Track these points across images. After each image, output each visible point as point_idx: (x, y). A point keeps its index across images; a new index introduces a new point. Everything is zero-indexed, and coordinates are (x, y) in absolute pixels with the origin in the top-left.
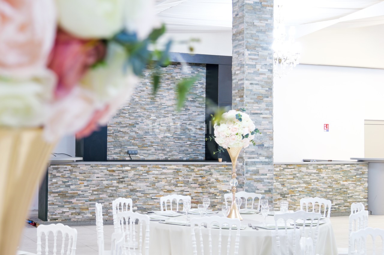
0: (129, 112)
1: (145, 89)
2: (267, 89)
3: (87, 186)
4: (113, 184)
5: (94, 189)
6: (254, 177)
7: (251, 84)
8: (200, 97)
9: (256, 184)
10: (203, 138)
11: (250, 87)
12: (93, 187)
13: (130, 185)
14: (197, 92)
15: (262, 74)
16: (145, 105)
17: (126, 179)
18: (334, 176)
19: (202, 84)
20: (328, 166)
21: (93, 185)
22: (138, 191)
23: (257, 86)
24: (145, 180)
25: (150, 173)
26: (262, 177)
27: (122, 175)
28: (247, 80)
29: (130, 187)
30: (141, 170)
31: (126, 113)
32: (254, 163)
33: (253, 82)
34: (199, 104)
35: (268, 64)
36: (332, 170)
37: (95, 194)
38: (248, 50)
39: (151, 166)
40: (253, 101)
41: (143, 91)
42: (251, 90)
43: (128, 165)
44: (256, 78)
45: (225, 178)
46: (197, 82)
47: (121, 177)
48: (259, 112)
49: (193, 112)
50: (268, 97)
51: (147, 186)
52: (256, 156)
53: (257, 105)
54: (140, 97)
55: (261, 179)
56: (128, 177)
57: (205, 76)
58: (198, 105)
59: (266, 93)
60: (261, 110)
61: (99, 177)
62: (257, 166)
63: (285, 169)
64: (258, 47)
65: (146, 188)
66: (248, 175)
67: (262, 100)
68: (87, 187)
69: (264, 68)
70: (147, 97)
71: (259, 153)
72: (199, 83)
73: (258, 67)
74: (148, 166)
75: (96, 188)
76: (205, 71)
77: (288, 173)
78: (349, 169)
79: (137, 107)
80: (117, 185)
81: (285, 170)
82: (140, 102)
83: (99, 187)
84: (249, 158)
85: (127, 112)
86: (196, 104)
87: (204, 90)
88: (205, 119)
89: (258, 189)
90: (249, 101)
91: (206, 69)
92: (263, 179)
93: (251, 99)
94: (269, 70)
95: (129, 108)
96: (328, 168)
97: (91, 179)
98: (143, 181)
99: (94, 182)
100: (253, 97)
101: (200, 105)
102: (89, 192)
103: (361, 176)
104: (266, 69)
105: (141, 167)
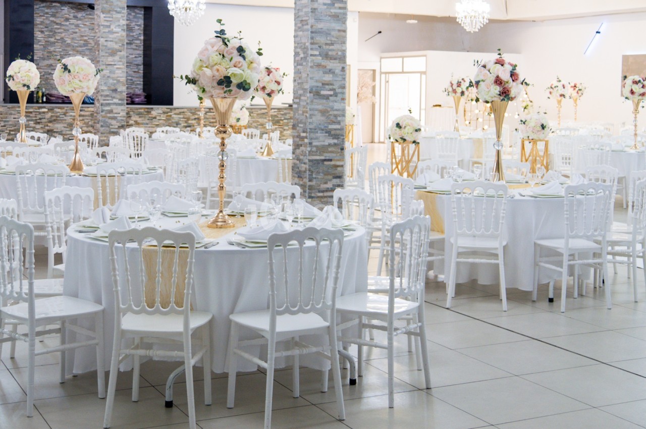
0: (60, 55)
1: (77, 30)
2: (121, 45)
3: (4, 126)
4: (30, 125)
5: (11, 129)
6: (109, 115)
7: (106, 41)
8: (137, 39)
9: (110, 121)
10: (140, 81)
11: (105, 44)
12: (9, 127)
13: (47, 126)
14: (134, 34)
15: (116, 33)
16: (77, 47)
17: (43, 121)
18: (260, 120)
19: (139, 26)
20: (253, 110)
21: (10, 125)
22: (55, 132)
23: (111, 42)
24: (62, 121)
25: (67, 114)
26: (116, 115)
27: (39, 116)
28: (102, 37)
29: (47, 128)
30: (58, 112)
31: (57, 56)
32: (109, 104)
33: (108, 39)
34: (137, 46)
35: (121, 25)
36: (258, 114)
37: (13, 134)
38: (103, 13)
39: (68, 108)
40: (107, 54)
41: (76, 33)
42: (106, 46)
43: (44, 107)
44: (110, 36)
45: (145, 120)
46: (134, 24)
47: (38, 118)
48: (113, 63)
49: (130, 54)
50: (121, 51)
51: (65, 127)
52: (110, 98)
53: (111, 58)
54: (73, 39)
55: (115, 117)
56: (45, 118)
57: (143, 18)
58: (135, 47)
59: (120, 48)
60: (115, 62)
61: (15, 118)
62: (112, 106)
63: (208, 112)
64: (112, 11)
65: (63, 129)
66: (103, 113)
67: (116, 53)
68: (4, 128)
69: (117, 28)
70: (80, 39)
71: (113, 96)
72: (136, 24)
73: (112, 27)
74: (66, 108)
75: (13, 129)
76: (143, 12)
77: (211, 117)
78: (275, 114)
79: (69, 49)
80: (34, 125)
81: (208, 114)
82: (73, 44)
83: (15, 128)
84: (104, 100)
85: (59, 54)
86: (133, 46)
87: (142, 32)
88: (142, 62)
89: (112, 125)
90: (104, 54)
91: (143, 10)
92: (117, 117)
93: (106, 53)
94: (122, 30)
95: (61, 50)
96: (254, 112)
97: (8, 120)
98: (60, 123)
99: (10, 123)
100: (108, 51)
101: (137, 48)
102: (6, 131)
103: (289, 121)
104: (119, 28)
105: (59, 108)
